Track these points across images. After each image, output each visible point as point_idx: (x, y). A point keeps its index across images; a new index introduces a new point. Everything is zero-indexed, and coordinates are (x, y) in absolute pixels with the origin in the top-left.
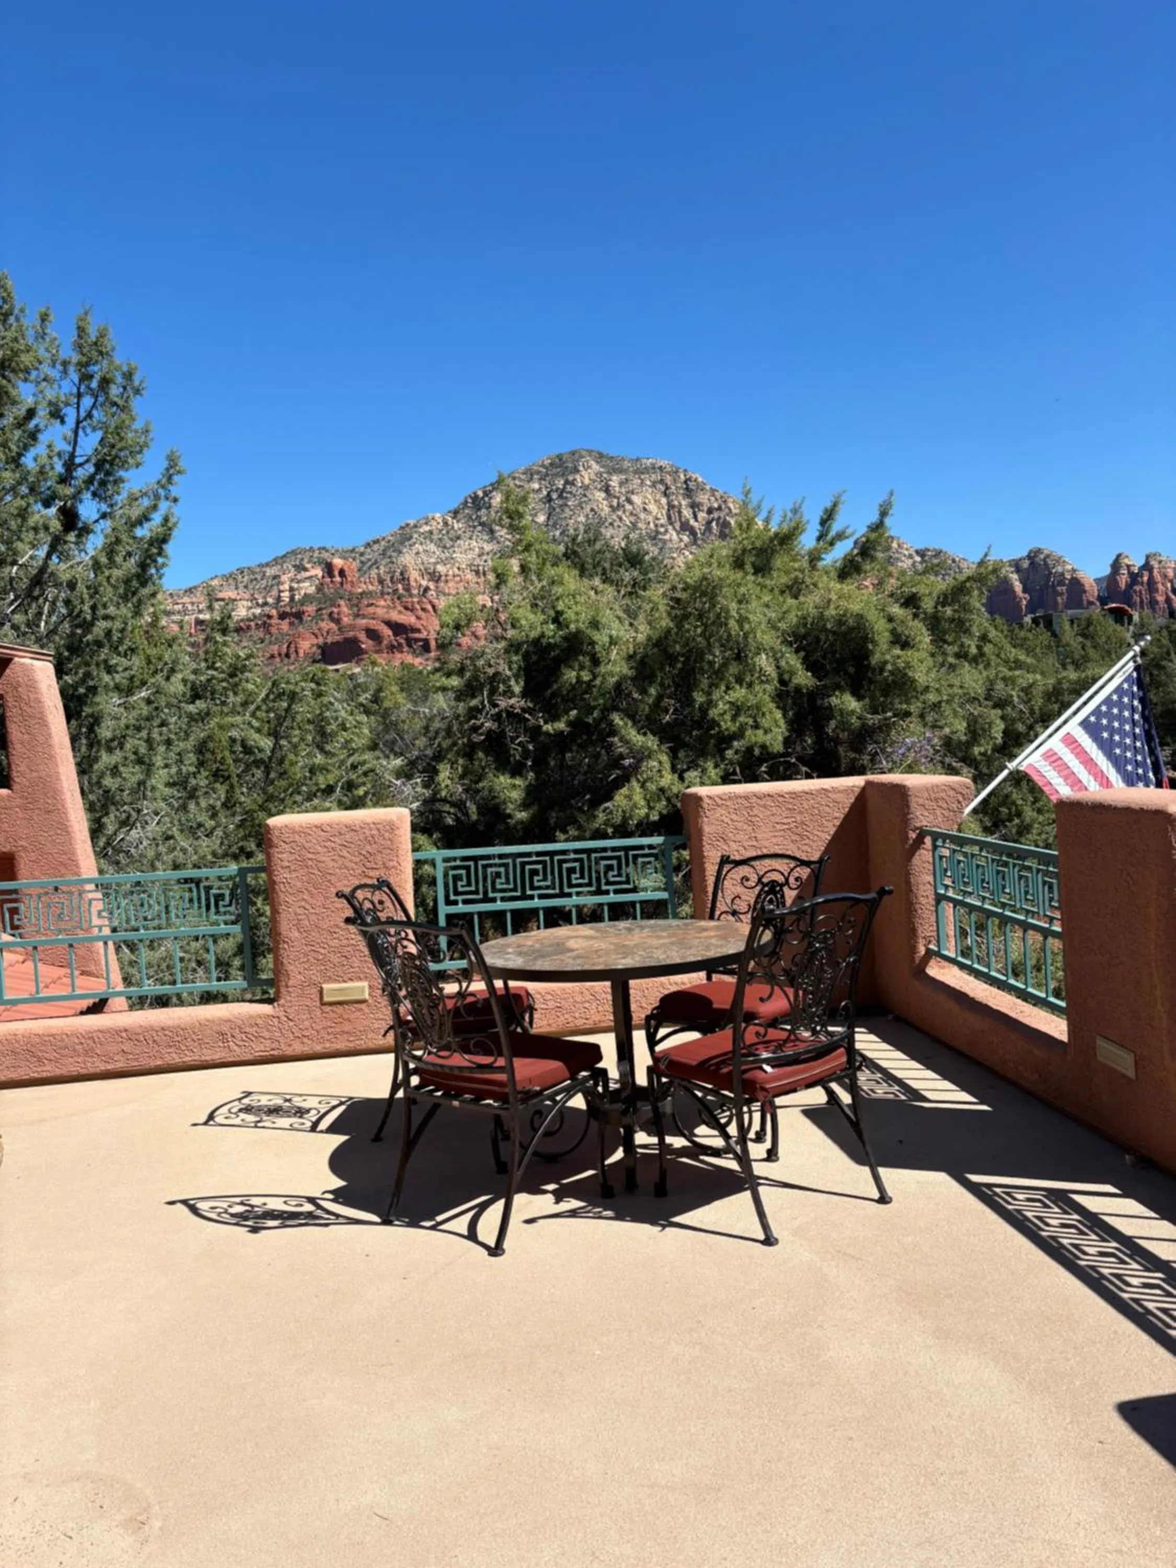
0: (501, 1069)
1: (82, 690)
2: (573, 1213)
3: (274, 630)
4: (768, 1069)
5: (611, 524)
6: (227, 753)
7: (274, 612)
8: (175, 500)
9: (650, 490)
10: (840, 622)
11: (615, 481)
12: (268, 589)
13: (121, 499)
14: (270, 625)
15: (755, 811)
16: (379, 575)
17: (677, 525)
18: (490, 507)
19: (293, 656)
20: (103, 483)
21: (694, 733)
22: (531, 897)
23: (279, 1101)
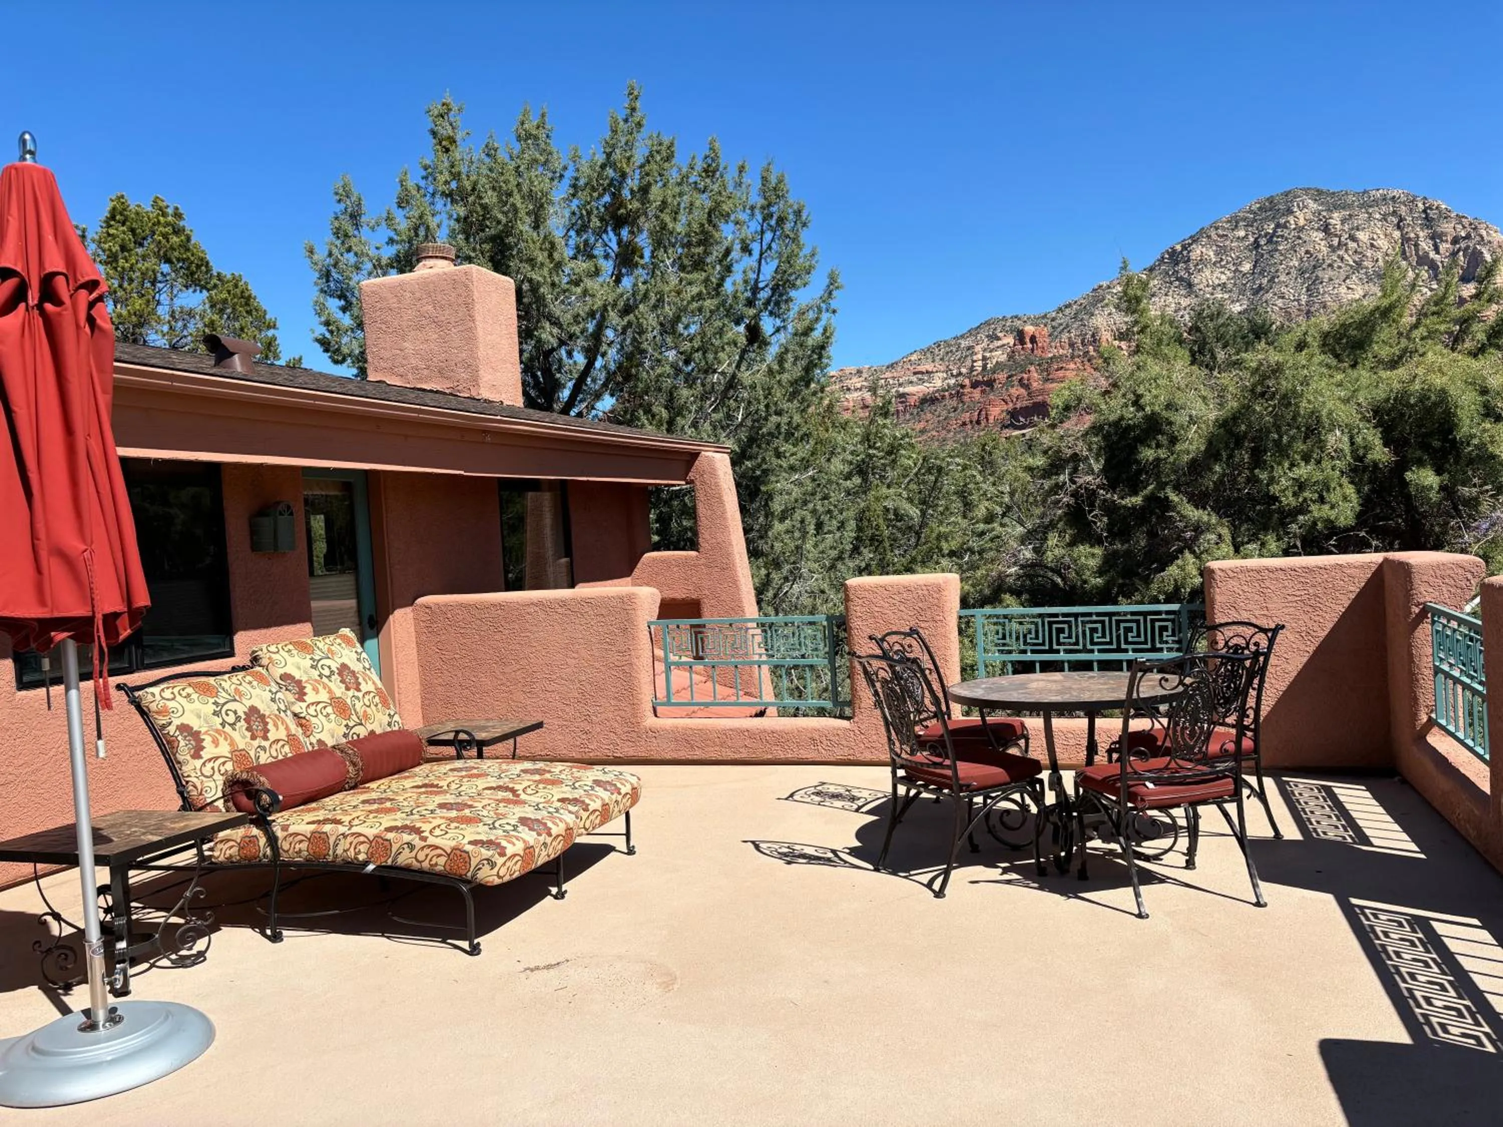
0: (948, 767)
1: (758, 473)
2: (1009, 882)
3: (966, 399)
4: (1150, 786)
5: (1330, 265)
6: (881, 521)
7: (967, 382)
8: (834, 312)
9: (1379, 224)
10: (1423, 398)
11: (1336, 219)
12: (962, 360)
13: (792, 314)
14: (963, 394)
15: (1268, 584)
16: (1070, 338)
17: (1414, 260)
18: (1189, 260)
19: (983, 423)
20: (777, 304)
21: (1258, 508)
22: (1058, 652)
23: (842, 791)
